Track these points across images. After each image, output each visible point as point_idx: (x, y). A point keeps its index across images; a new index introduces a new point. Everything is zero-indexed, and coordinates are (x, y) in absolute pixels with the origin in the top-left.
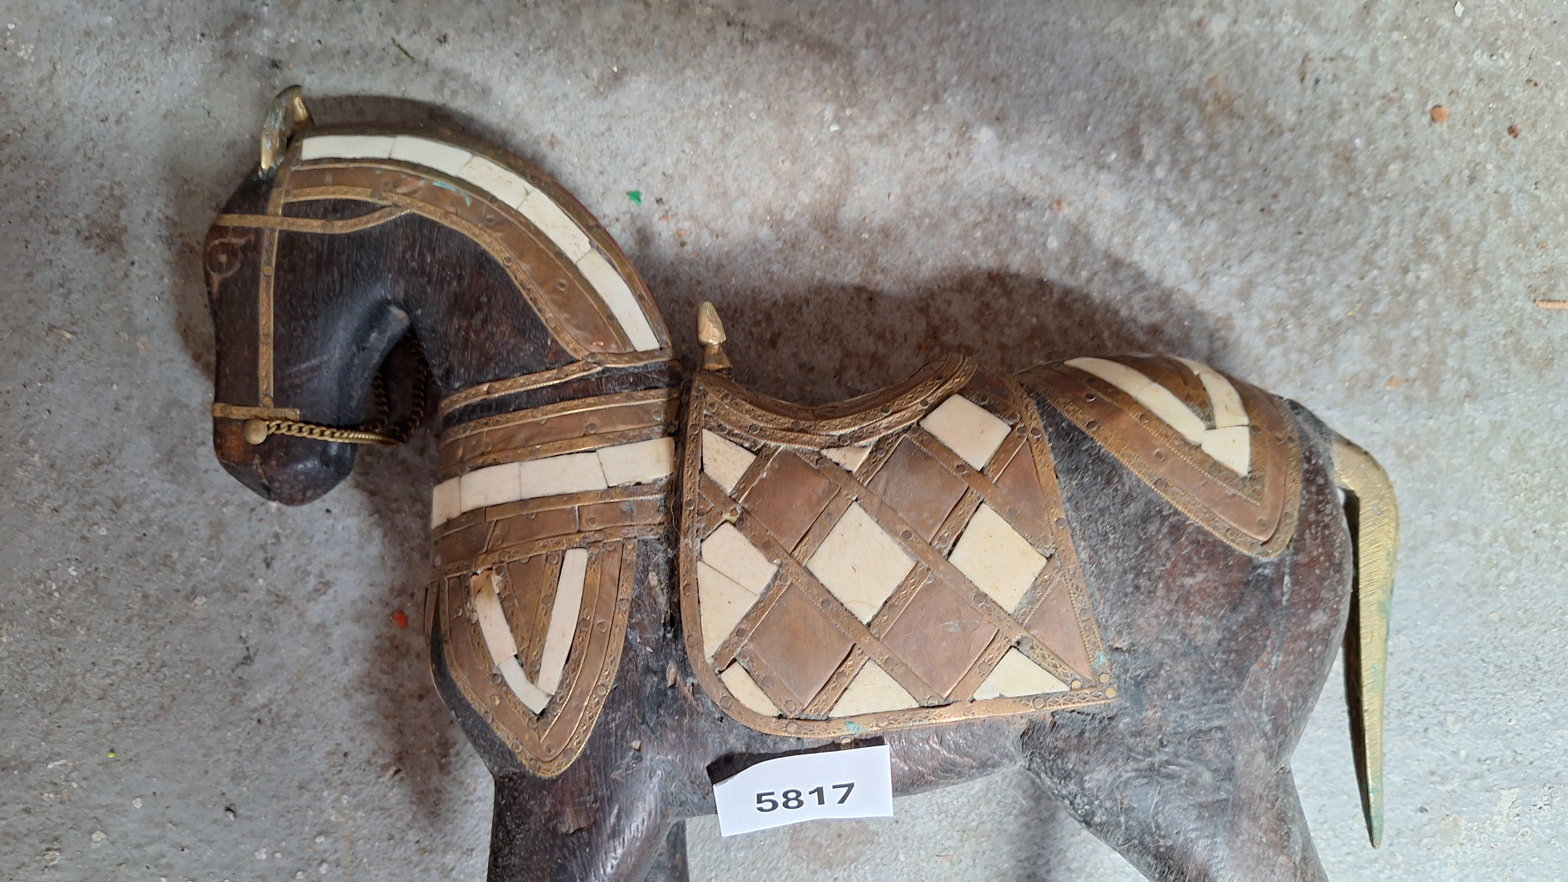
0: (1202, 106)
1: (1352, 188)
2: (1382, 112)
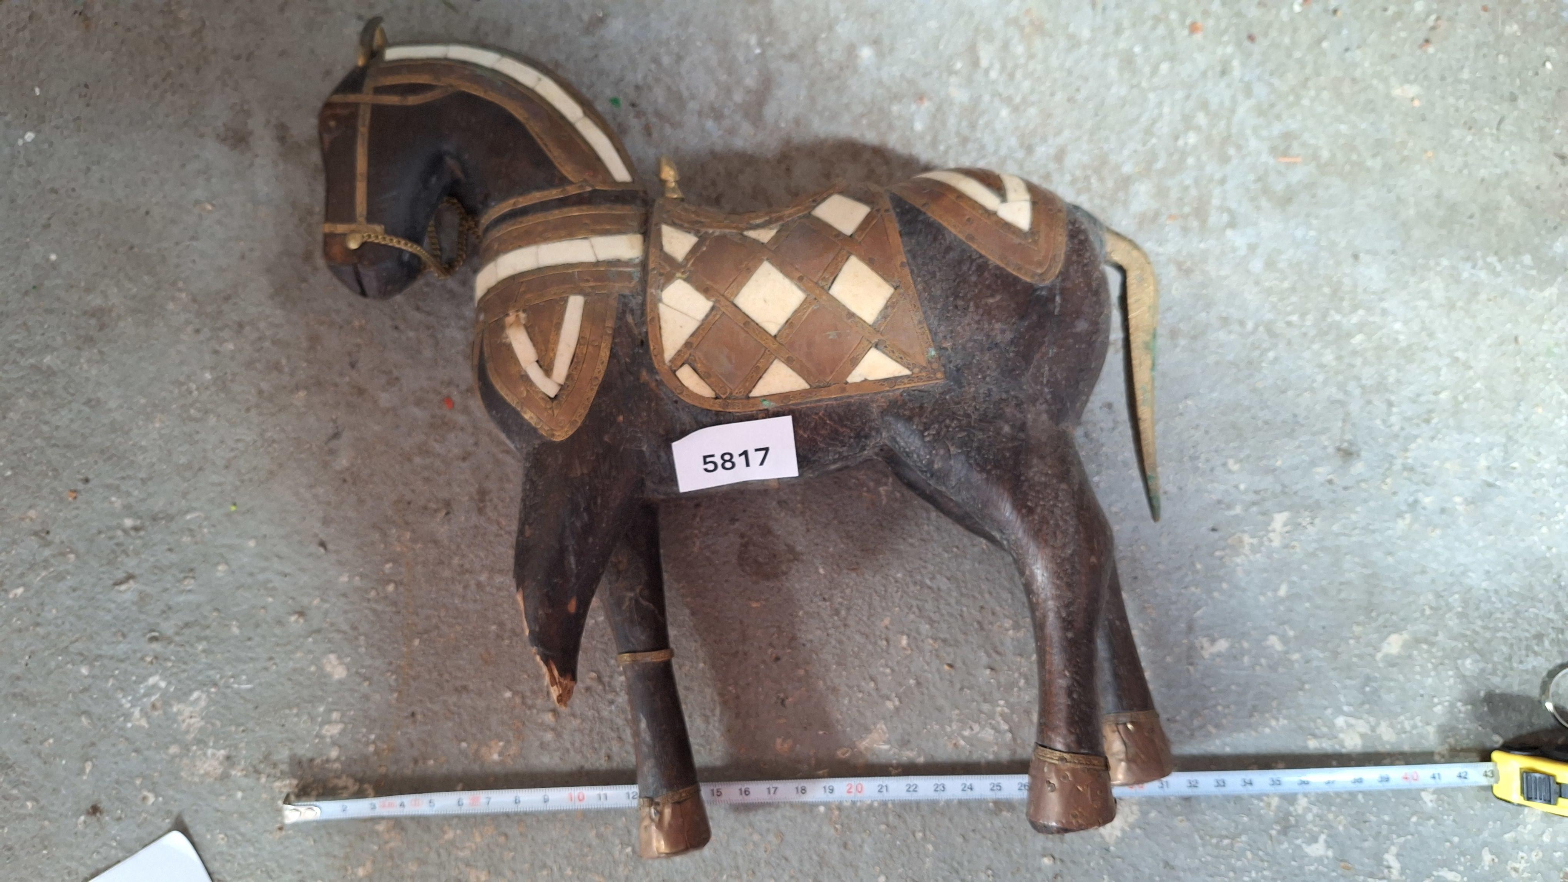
0: (1022, 29)
1: (1135, 82)
2: (1154, 28)
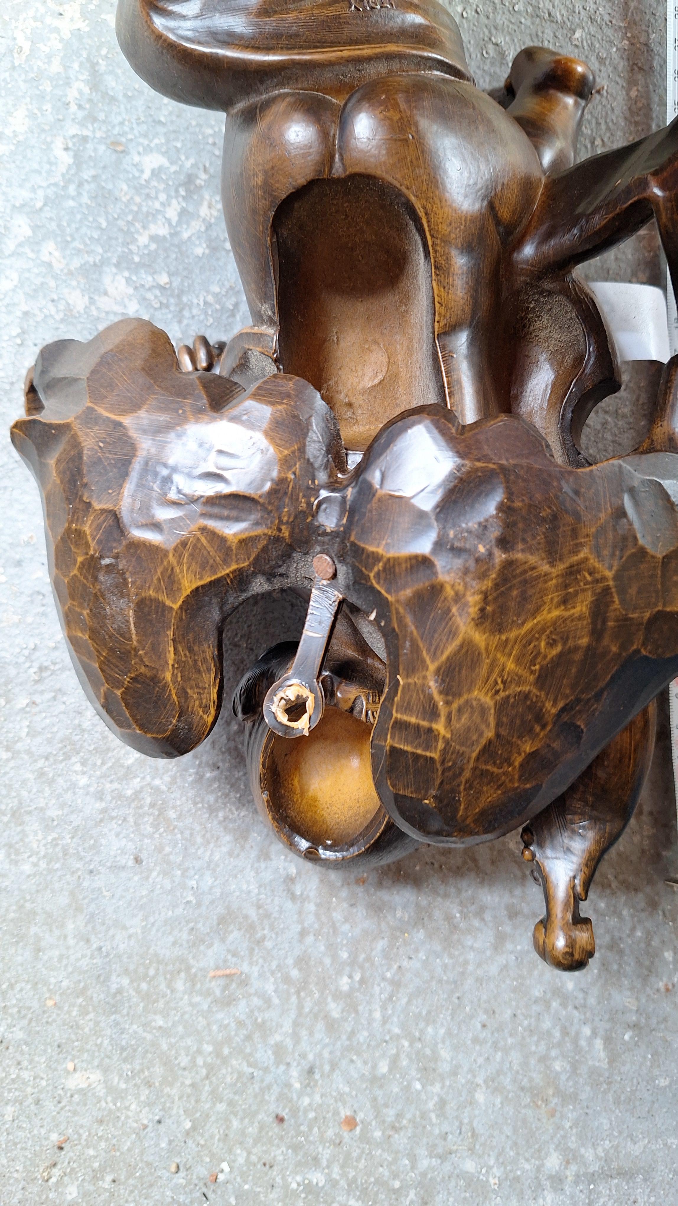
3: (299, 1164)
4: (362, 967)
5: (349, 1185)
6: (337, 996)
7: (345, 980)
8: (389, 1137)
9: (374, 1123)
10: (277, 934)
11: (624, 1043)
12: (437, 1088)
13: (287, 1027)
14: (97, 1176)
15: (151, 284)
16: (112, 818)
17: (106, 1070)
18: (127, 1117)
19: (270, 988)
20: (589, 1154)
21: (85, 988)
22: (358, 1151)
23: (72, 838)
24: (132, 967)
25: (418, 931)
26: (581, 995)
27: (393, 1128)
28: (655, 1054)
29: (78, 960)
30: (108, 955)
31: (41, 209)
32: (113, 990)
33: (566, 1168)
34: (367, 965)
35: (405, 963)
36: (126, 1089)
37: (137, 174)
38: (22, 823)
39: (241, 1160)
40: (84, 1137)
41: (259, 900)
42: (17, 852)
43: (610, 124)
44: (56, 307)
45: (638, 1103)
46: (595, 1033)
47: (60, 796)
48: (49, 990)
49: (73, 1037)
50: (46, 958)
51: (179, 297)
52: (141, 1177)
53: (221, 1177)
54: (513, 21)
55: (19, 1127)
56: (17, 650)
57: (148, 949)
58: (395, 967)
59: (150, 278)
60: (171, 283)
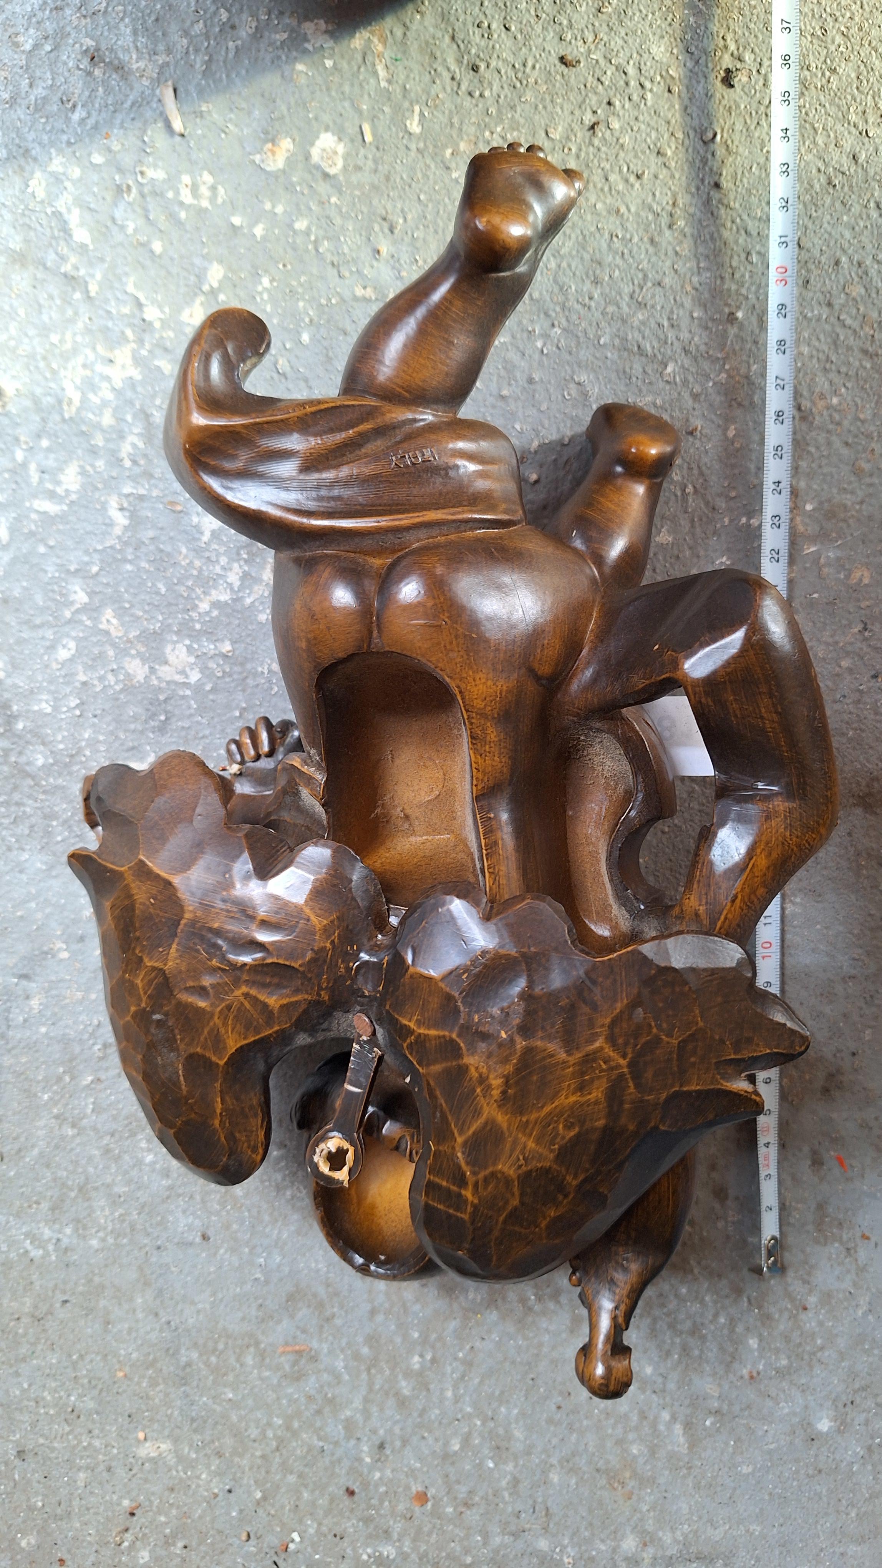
3: (370, 1536)
4: (433, 1347)
5: (420, 1559)
6: (408, 1374)
7: (416, 1359)
8: (461, 1513)
9: (445, 1499)
10: (346, 1312)
11: (705, 1429)
12: (510, 1467)
13: (357, 1403)
14: (168, 1542)
15: (212, 652)
16: (179, 1195)
17: (176, 1441)
18: (198, 1486)
19: (340, 1364)
20: (667, 1538)
21: (155, 1360)
22: (430, 1526)
23: (139, 1214)
24: (201, 1341)
25: (491, 1313)
26: (660, 1380)
27: (466, 1504)
28: (738, 1440)
29: (148, 1333)
30: (176, 1329)
31: (97, 574)
32: (182, 1364)
33: (643, 1551)
34: (438, 1345)
35: (478, 1344)
36: (197, 1459)
37: (197, 536)
38: (89, 1199)
39: (311, 1531)
40: (156, 1503)
41: (328, 1278)
42: (85, 1228)
43: (704, 468)
44: (116, 676)
45: (719, 1489)
46: (674, 1418)
47: (126, 1173)
48: (119, 1362)
49: (143, 1407)
50: (115, 1330)
51: (242, 664)
52: (212, 1544)
53: (292, 1546)
54: (598, 355)
55: (91, 1493)
56: (82, 1027)
57: (217, 1323)
58: (468, 1347)
59: (212, 647)
60: (234, 650)
